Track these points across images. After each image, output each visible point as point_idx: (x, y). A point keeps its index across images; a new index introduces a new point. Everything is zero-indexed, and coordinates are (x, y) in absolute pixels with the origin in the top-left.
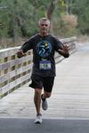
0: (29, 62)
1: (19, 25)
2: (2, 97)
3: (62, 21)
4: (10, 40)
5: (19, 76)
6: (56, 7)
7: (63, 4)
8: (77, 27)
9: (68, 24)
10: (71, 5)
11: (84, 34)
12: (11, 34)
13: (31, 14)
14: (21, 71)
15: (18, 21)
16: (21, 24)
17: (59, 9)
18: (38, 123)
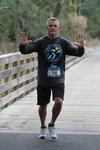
0: (33, 69)
1: (21, 27)
2: (2, 108)
3: (69, 24)
4: (12, 44)
5: (21, 85)
6: (64, 8)
7: (71, 4)
8: (87, 30)
9: (76, 26)
10: (80, 5)
11: (94, 37)
12: (12, 38)
13: (35, 15)
14: (23, 79)
15: (21, 23)
16: (24, 26)
17: (67, 10)
18: (43, 138)
